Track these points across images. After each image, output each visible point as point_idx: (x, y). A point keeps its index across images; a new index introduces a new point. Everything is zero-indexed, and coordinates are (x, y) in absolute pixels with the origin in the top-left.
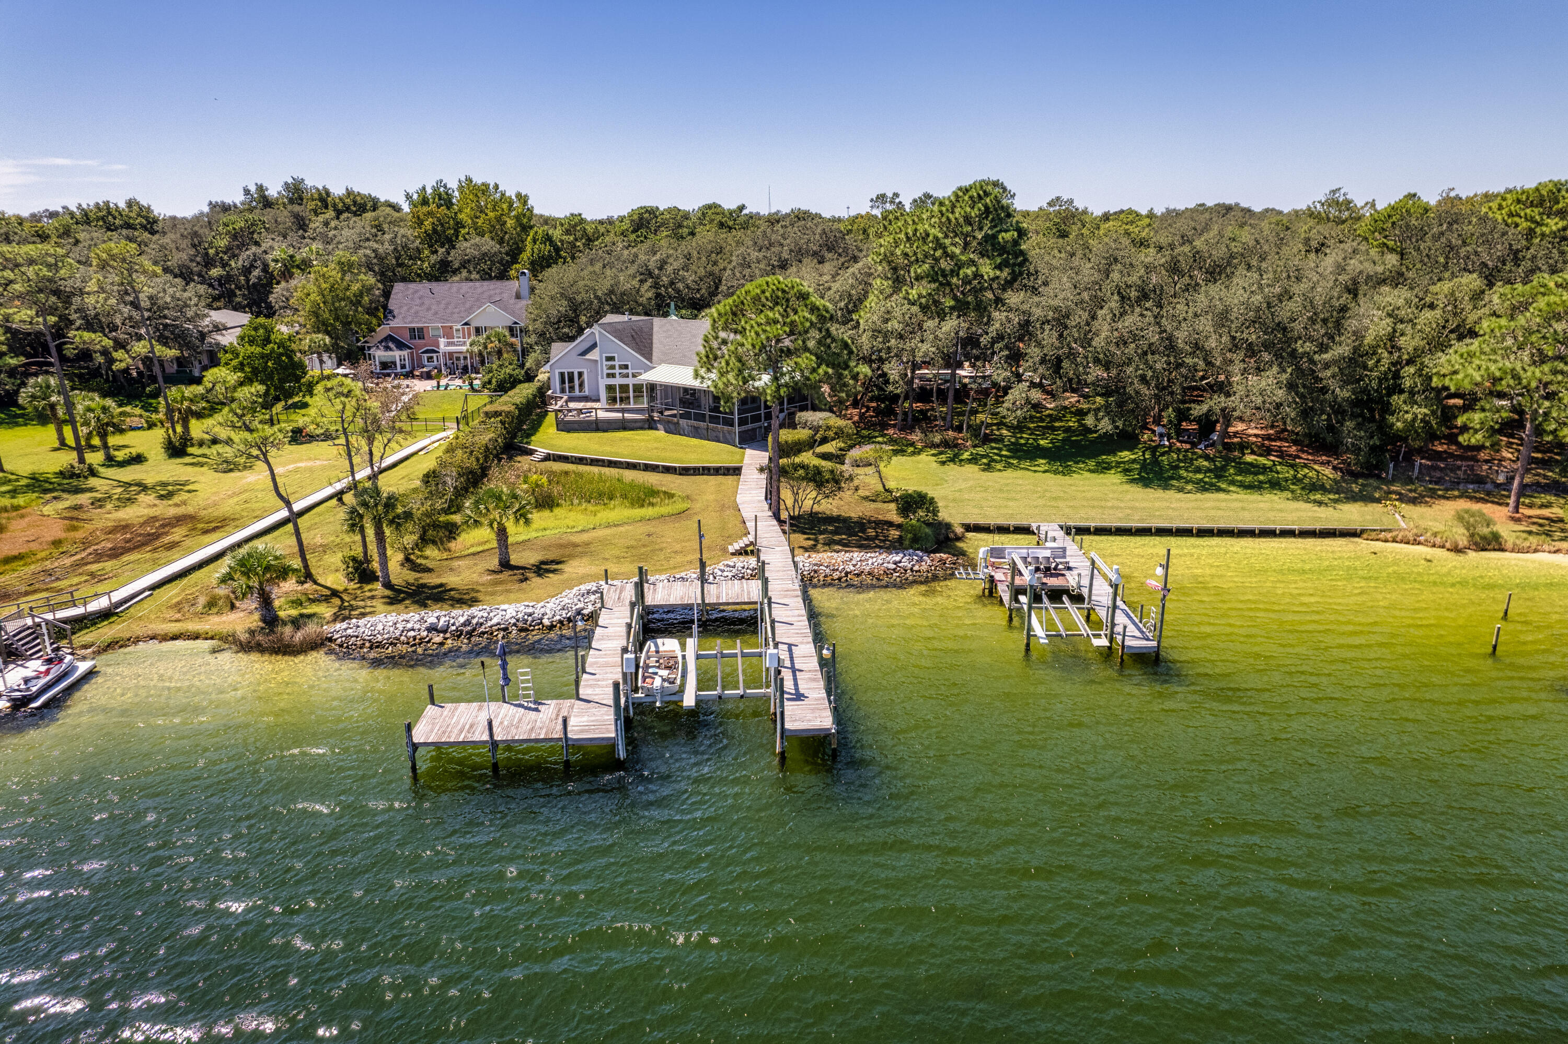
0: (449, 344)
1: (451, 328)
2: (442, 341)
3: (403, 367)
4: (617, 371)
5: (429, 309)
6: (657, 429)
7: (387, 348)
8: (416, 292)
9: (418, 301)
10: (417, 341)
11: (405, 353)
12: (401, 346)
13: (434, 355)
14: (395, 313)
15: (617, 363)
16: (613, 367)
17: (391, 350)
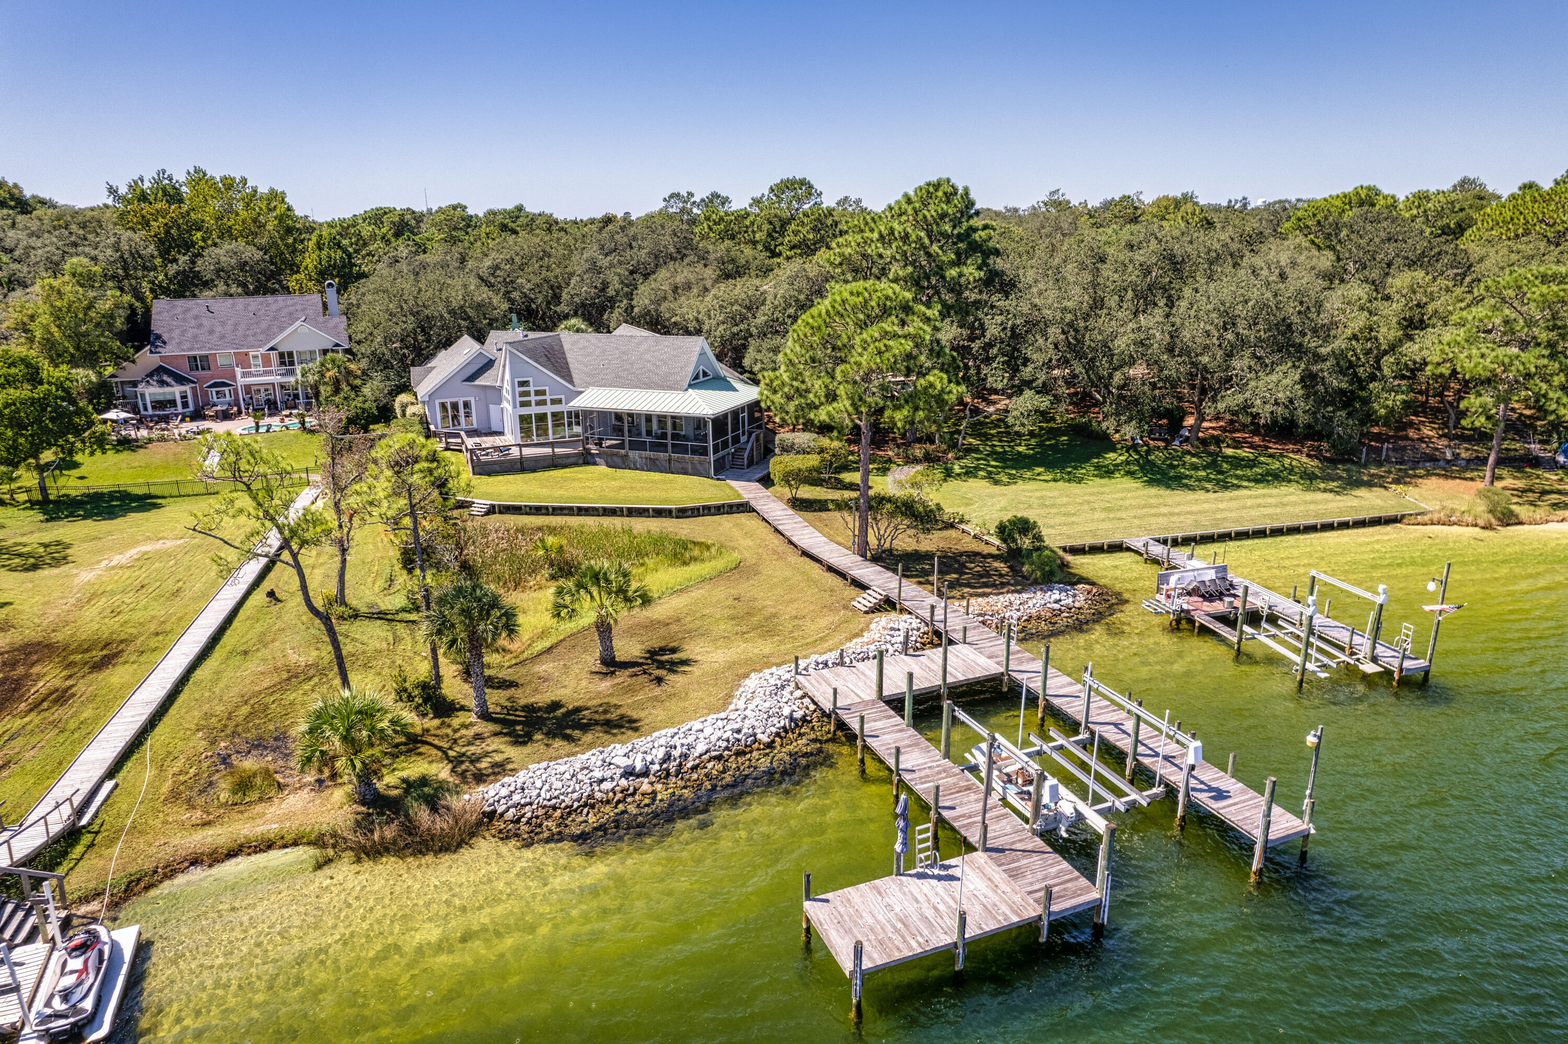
0: (244, 375)
1: (247, 354)
2: (238, 371)
3: (185, 405)
4: (533, 398)
5: (211, 332)
6: (595, 464)
7: (162, 383)
8: (187, 310)
9: (193, 323)
10: (200, 373)
11: (187, 388)
12: (180, 380)
13: (226, 389)
14: (165, 337)
15: (532, 389)
16: (527, 394)
17: (168, 385)
